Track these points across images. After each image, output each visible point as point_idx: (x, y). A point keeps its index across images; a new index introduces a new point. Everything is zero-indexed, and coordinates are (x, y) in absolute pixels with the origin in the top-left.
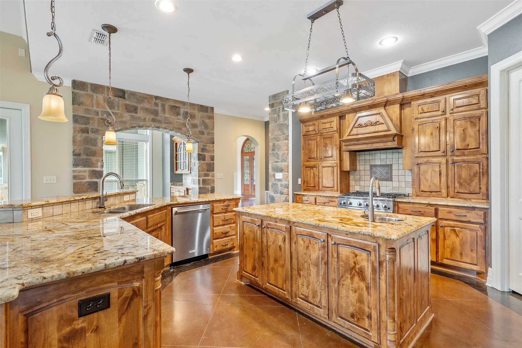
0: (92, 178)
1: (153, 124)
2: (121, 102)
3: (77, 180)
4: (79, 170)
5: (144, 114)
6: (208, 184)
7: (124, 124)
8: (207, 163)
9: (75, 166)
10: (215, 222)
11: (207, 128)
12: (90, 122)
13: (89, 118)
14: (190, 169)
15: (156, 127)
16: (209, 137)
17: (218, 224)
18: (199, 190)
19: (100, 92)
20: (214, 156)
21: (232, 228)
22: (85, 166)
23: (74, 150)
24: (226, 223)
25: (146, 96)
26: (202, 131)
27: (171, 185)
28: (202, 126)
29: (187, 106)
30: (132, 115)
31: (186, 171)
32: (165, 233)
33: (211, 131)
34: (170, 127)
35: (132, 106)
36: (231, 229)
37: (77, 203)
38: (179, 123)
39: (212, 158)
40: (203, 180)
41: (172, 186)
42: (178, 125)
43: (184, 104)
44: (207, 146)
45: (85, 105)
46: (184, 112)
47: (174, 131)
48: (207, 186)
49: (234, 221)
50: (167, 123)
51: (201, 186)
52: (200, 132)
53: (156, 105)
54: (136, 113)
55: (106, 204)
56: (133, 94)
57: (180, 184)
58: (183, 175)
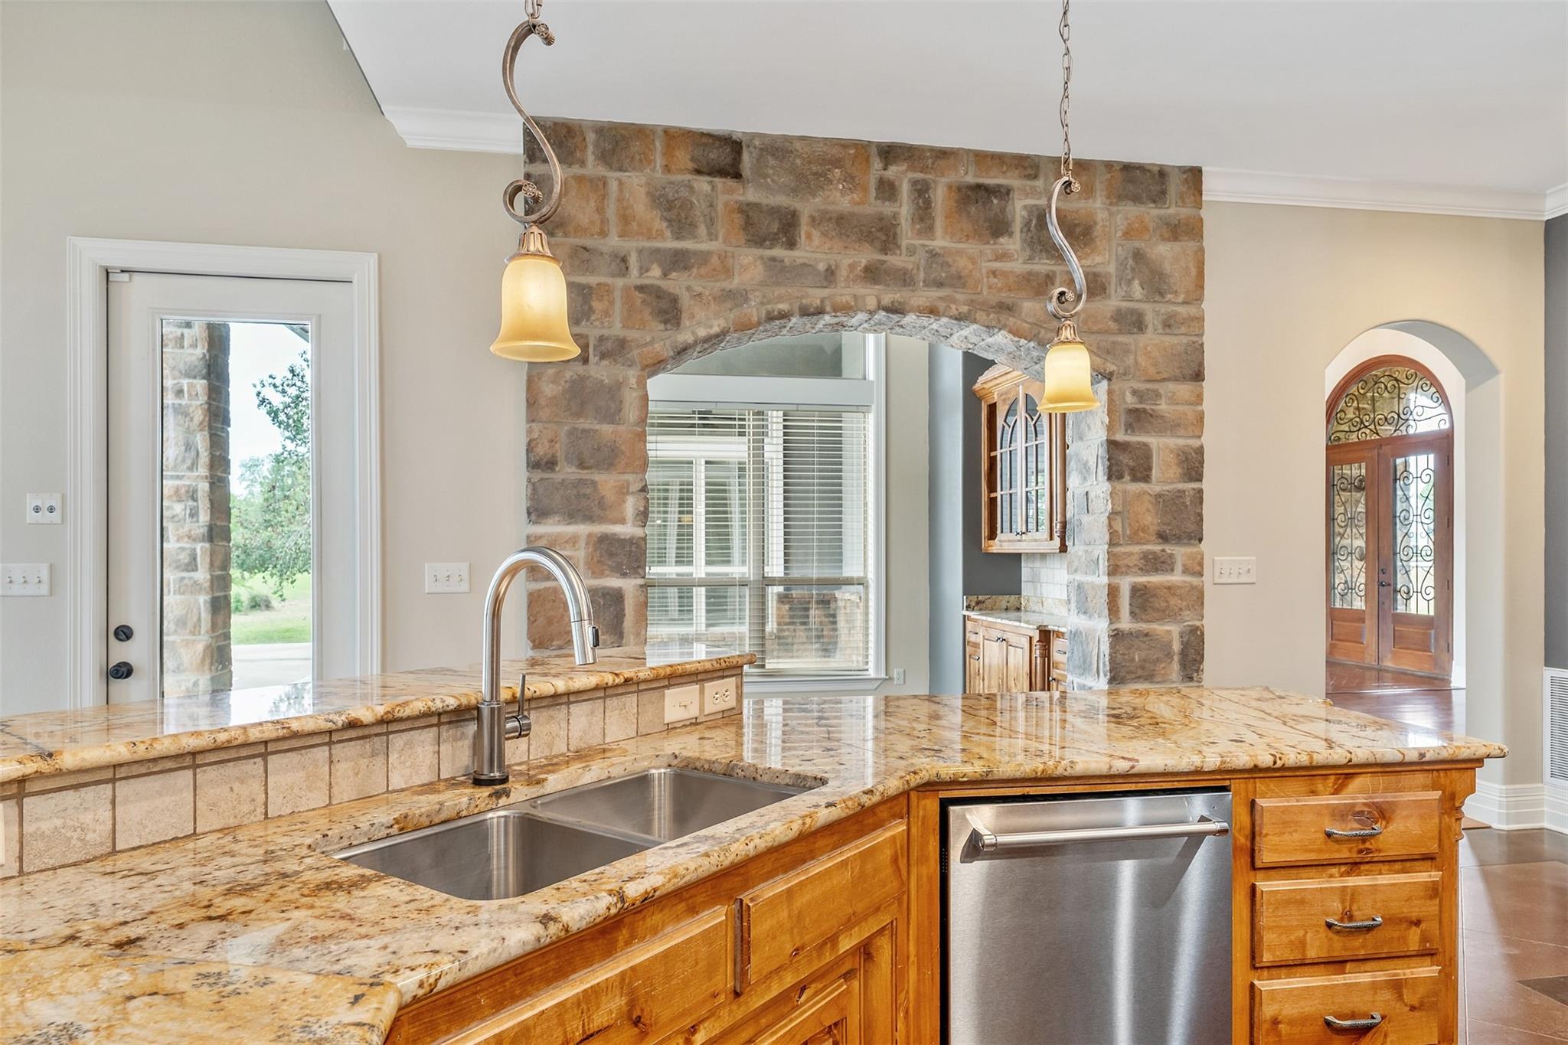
0: (602, 575)
1: (870, 295)
2: (722, 200)
3: (542, 581)
4: (549, 535)
5: (827, 246)
6: (1166, 614)
7: (737, 305)
8: (1159, 496)
9: (533, 517)
10: (1269, 938)
11: (1162, 294)
12: (591, 310)
13: (590, 287)
14: (1063, 533)
15: (888, 310)
16: (1176, 341)
17: (1290, 956)
18: (1112, 646)
19: (633, 158)
20: (1200, 451)
21: (1410, 997)
22: (574, 514)
23: (529, 444)
24: (1359, 946)
25: (835, 151)
26: (1132, 312)
27: (968, 607)
28: (1129, 282)
29: (1046, 178)
30: (773, 259)
31: (1038, 541)
32: (897, 986)
33: (1183, 310)
34: (954, 301)
35: (774, 211)
36: (1400, 997)
37: (322, 753)
38: (1005, 274)
39: (1193, 466)
40: (1137, 591)
41: (972, 614)
42: (1000, 290)
43: (1029, 171)
44: (1158, 395)
45: (575, 232)
46: (1030, 212)
47: (975, 321)
48: (1159, 628)
49: (1424, 939)
50: (940, 285)
51: (1126, 624)
52: (1119, 316)
53: (887, 190)
54: (791, 244)
55: (516, 752)
56: (778, 149)
57: (1009, 604)
58: (1023, 558)
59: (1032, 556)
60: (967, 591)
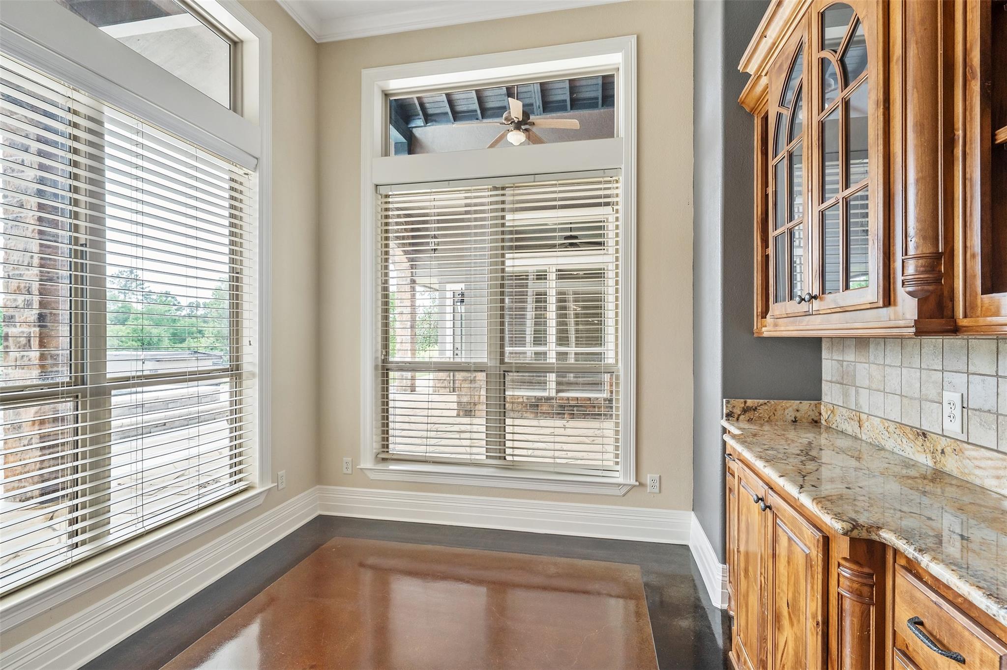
57: (798, 415)
58: (824, 345)
59: (840, 341)
60: (728, 393)
